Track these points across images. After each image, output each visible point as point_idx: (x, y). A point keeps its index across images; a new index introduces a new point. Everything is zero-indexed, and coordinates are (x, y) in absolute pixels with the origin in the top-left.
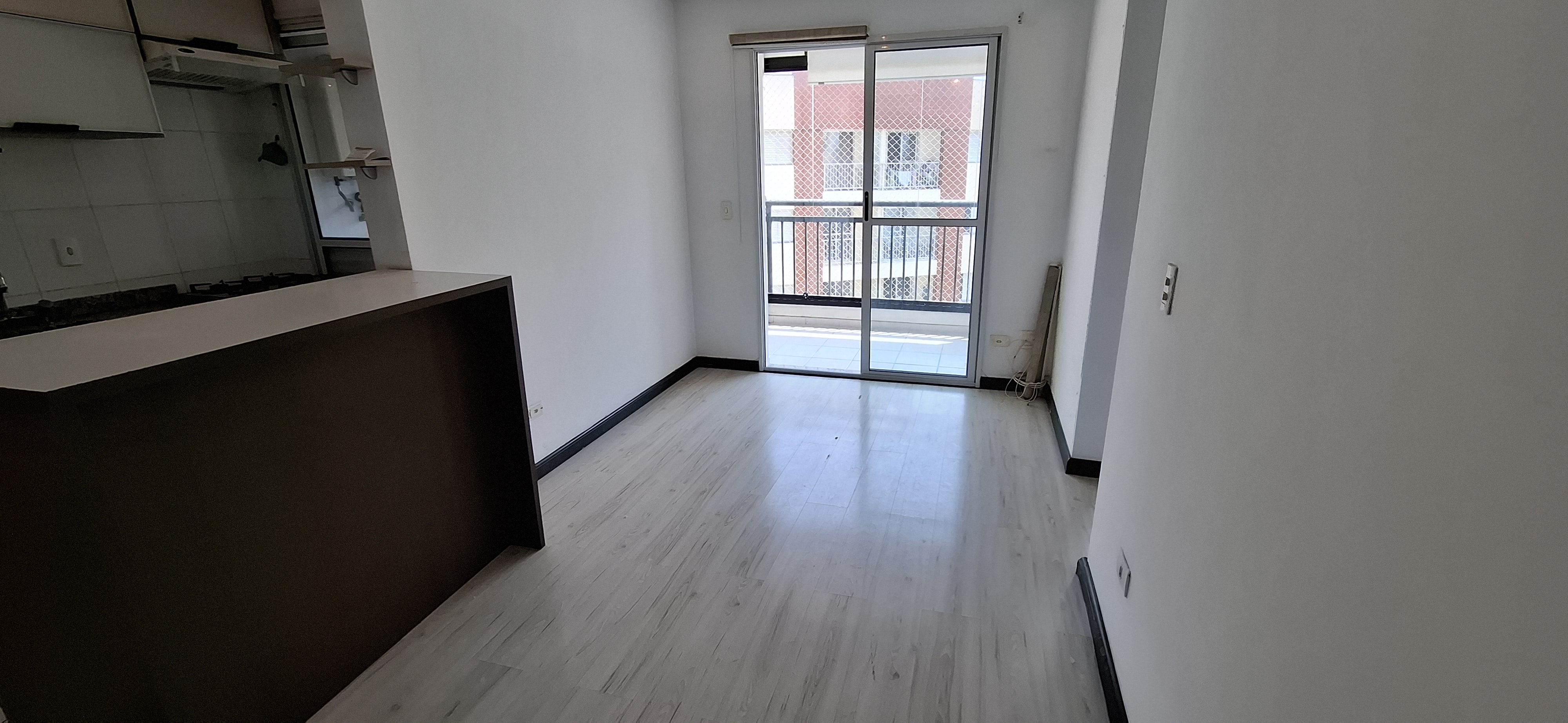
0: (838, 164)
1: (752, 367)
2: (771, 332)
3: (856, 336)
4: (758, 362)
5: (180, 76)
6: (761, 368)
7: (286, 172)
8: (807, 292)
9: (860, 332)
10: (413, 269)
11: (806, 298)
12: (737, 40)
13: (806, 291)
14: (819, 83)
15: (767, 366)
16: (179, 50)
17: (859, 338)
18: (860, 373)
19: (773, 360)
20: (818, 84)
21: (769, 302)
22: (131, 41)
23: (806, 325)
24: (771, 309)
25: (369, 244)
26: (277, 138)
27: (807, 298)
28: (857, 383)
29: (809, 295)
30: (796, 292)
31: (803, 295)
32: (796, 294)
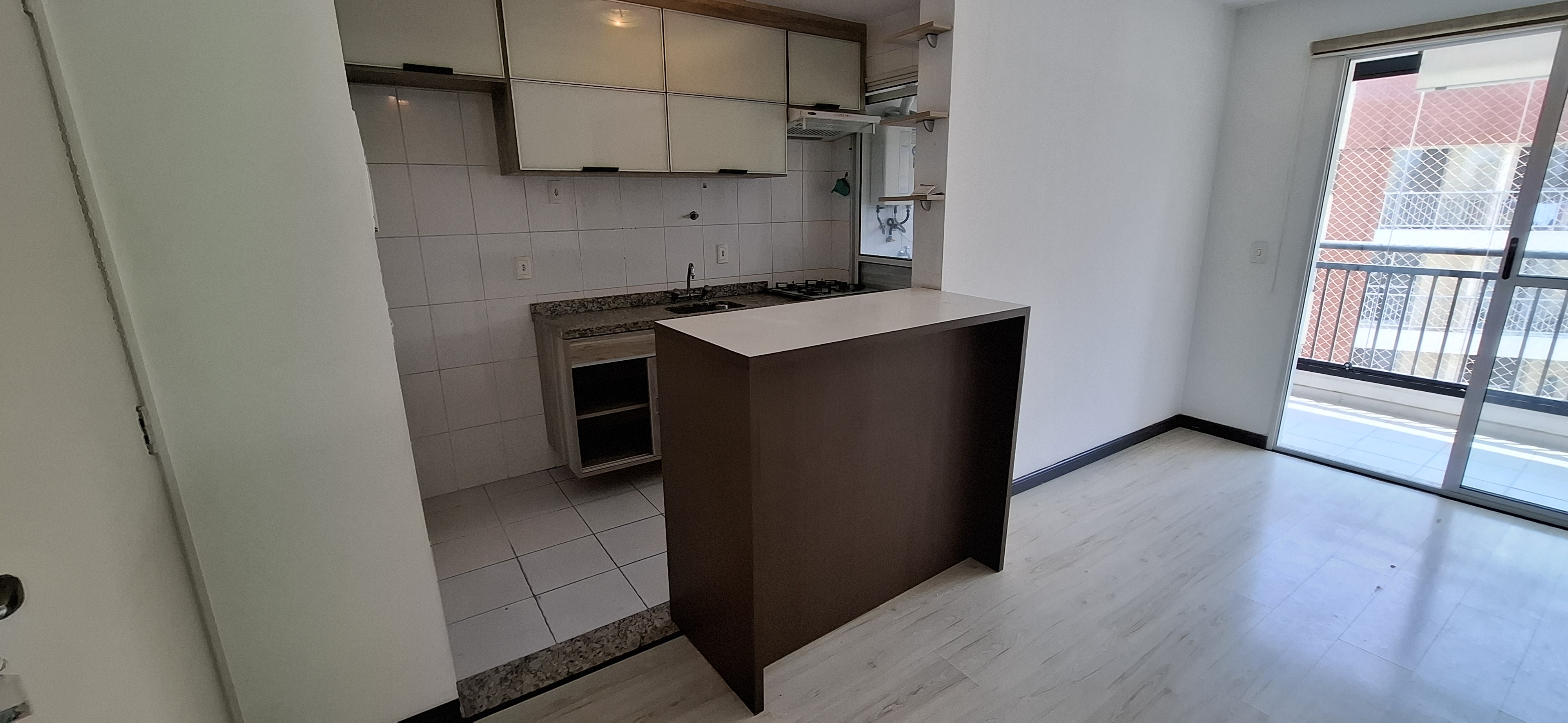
0: (1412, 192)
1: (1257, 441)
2: (1293, 405)
3: (1447, 437)
4: (1267, 437)
5: (806, 131)
6: (1270, 444)
7: (848, 200)
8: (1351, 362)
9: (1454, 431)
10: (942, 290)
11: (1347, 369)
12: (1320, 49)
13: (1350, 360)
14: (1437, 89)
15: (1278, 445)
16: (809, 113)
17: (1452, 440)
18: (1440, 487)
19: (1284, 441)
20: (1434, 90)
21: (1297, 368)
22: (784, 108)
23: (1339, 403)
24: (1299, 377)
25: (911, 264)
26: (846, 175)
27: (1349, 369)
28: (1432, 501)
29: (1353, 366)
30: (1332, 359)
31: (1343, 364)
32: (1331, 362)
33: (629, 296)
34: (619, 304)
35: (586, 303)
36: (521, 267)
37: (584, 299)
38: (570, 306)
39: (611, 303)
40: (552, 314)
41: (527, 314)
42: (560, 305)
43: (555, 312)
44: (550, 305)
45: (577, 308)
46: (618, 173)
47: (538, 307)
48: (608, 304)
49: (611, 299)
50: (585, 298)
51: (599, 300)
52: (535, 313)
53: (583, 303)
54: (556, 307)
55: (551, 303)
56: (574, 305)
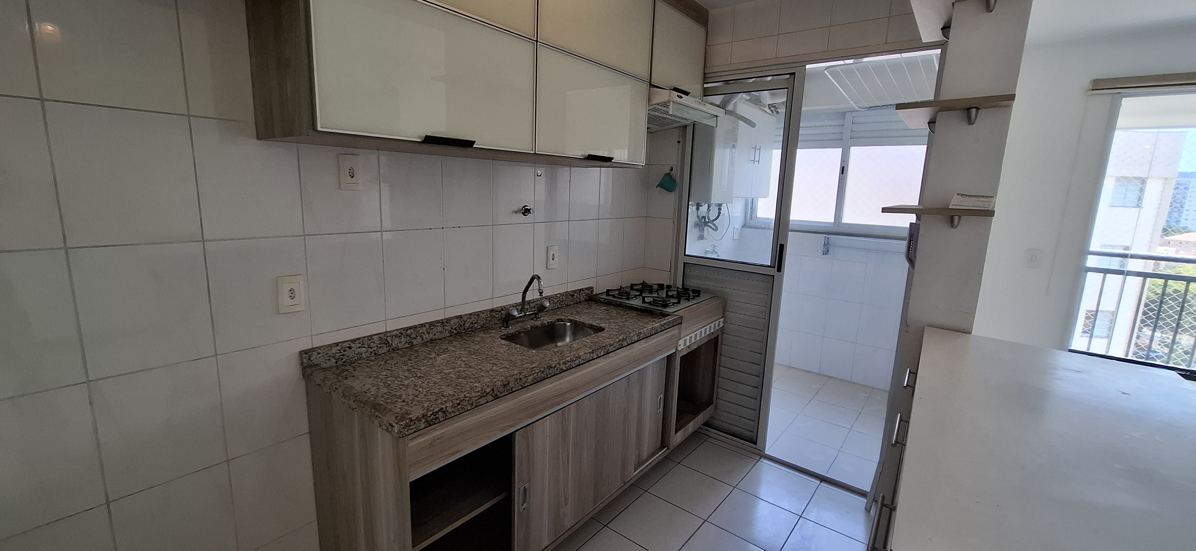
10: (973, 333)
22: (647, 87)
26: (672, 170)
33: (448, 320)
34: (435, 335)
35: (389, 339)
36: (287, 294)
37: (386, 332)
38: (366, 346)
39: (424, 334)
40: (336, 362)
41: (293, 369)
42: (350, 348)
43: (342, 359)
44: (334, 350)
45: (375, 348)
46: (472, 148)
47: (315, 355)
48: (421, 336)
49: (424, 329)
50: (388, 330)
51: (409, 332)
52: (310, 366)
53: (385, 338)
54: (345, 351)
55: (337, 344)
56: (372, 344)
